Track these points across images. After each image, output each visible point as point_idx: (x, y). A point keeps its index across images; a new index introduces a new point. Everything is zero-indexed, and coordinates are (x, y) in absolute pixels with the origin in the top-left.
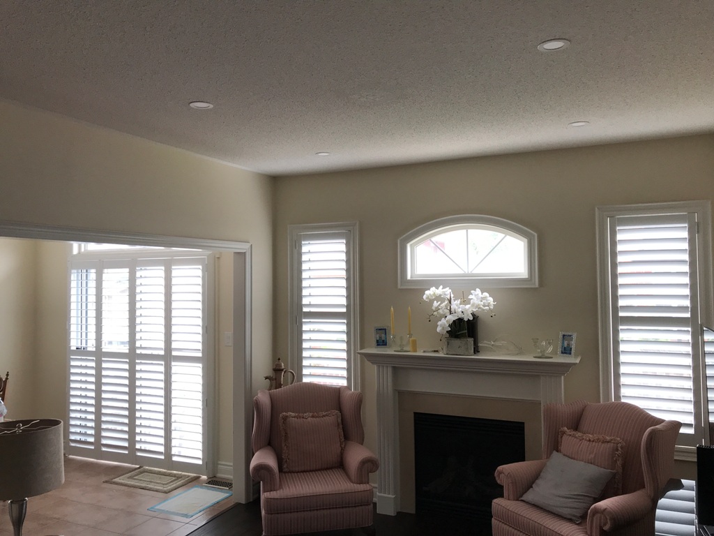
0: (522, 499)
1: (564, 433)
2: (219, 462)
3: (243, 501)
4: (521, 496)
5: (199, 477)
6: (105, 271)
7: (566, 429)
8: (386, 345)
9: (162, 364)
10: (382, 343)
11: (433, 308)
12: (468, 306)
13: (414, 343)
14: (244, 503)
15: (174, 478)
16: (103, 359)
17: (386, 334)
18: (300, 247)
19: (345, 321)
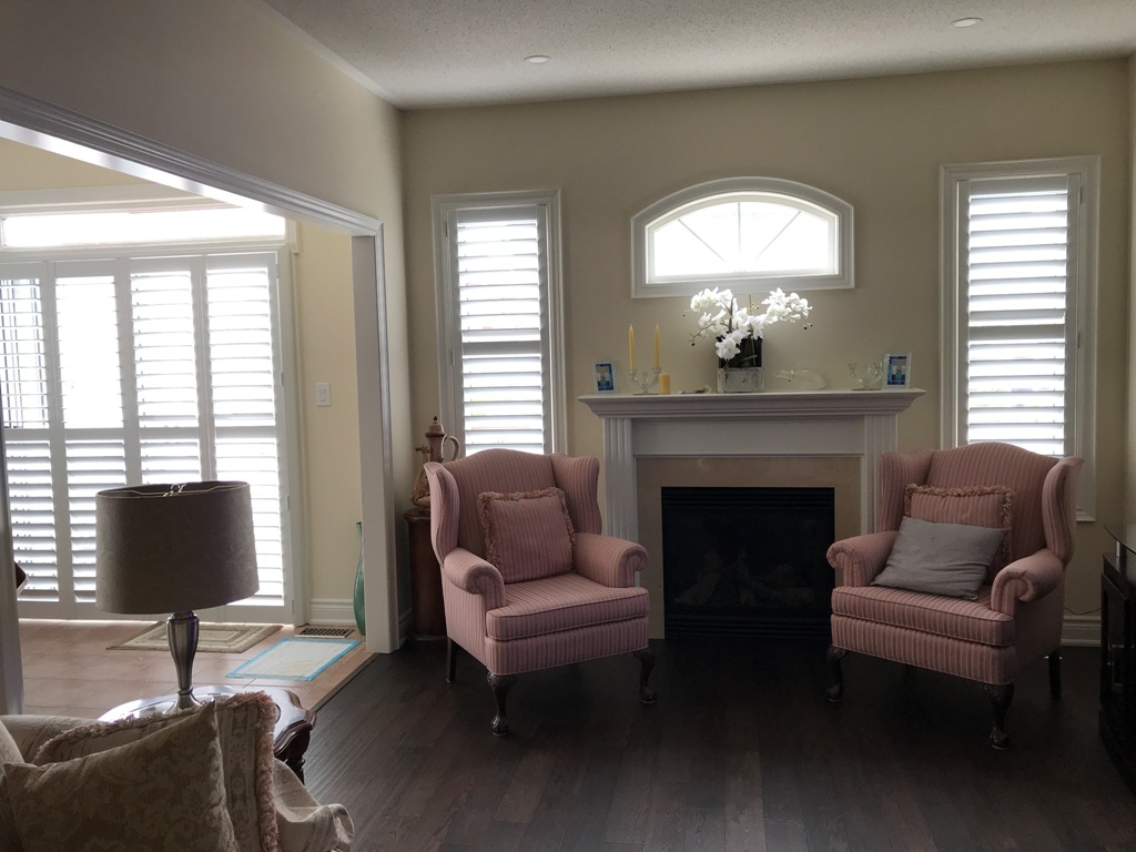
0: (876, 582)
1: (913, 491)
2: (314, 600)
3: (386, 650)
4: (873, 580)
5: (280, 628)
6: (59, 281)
7: (915, 485)
8: (612, 388)
9: (196, 444)
10: (606, 385)
11: (701, 324)
12: (762, 318)
13: (667, 380)
14: (388, 652)
15: (236, 633)
16: (67, 442)
17: (610, 372)
18: (455, 232)
19: (539, 355)
